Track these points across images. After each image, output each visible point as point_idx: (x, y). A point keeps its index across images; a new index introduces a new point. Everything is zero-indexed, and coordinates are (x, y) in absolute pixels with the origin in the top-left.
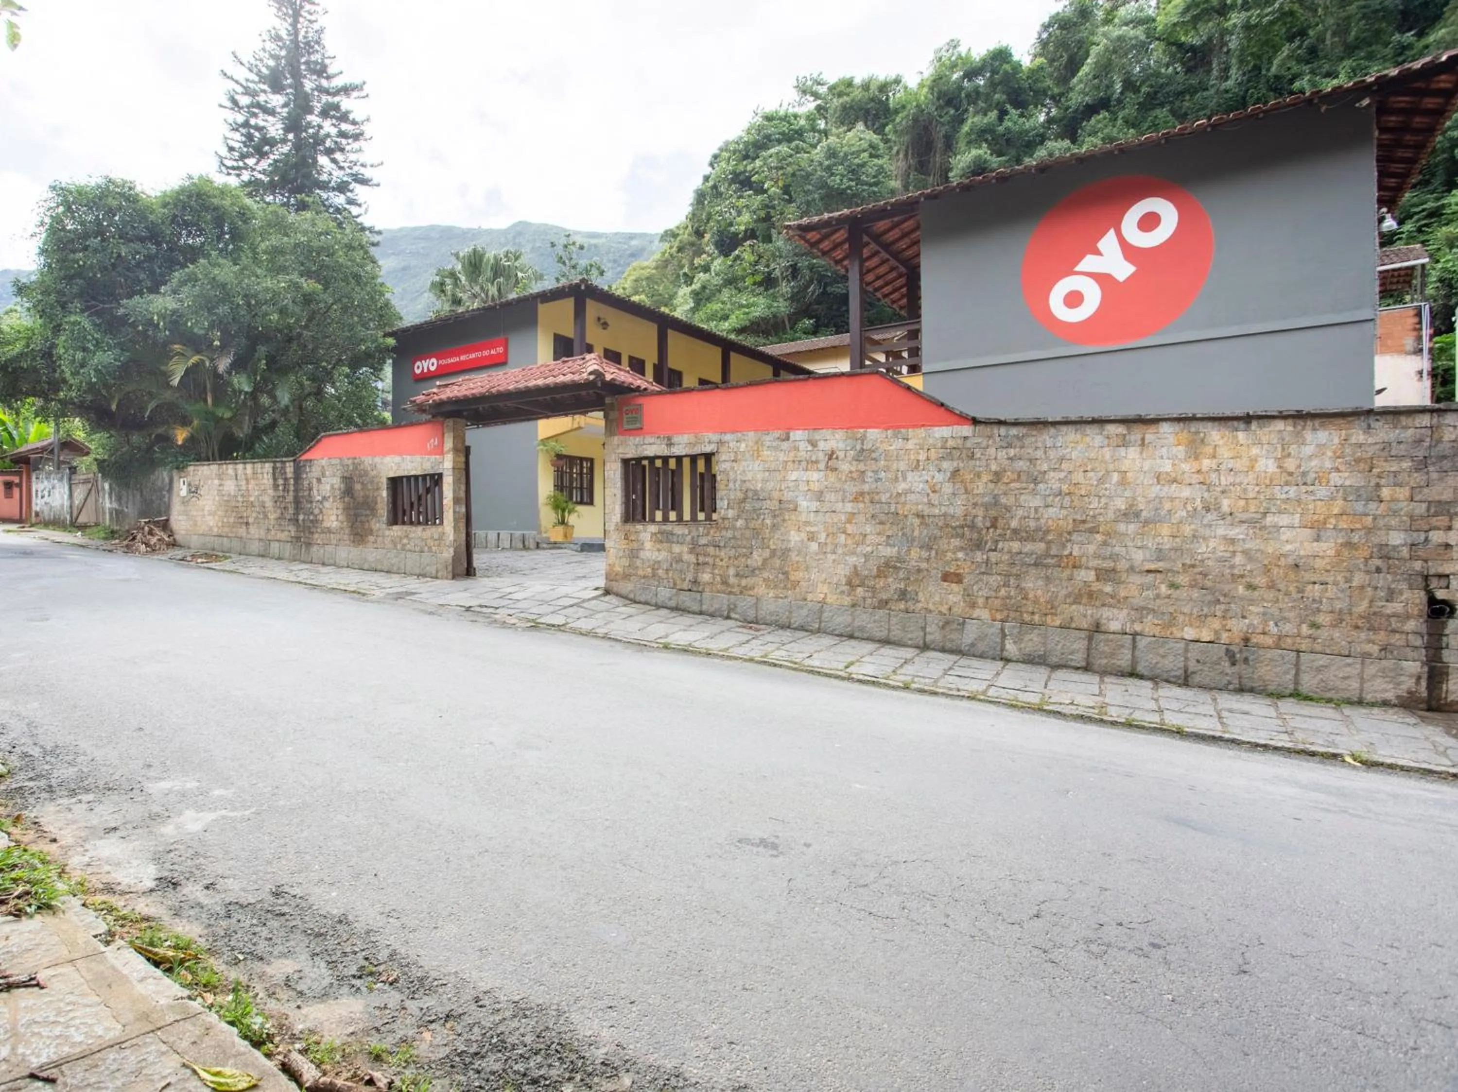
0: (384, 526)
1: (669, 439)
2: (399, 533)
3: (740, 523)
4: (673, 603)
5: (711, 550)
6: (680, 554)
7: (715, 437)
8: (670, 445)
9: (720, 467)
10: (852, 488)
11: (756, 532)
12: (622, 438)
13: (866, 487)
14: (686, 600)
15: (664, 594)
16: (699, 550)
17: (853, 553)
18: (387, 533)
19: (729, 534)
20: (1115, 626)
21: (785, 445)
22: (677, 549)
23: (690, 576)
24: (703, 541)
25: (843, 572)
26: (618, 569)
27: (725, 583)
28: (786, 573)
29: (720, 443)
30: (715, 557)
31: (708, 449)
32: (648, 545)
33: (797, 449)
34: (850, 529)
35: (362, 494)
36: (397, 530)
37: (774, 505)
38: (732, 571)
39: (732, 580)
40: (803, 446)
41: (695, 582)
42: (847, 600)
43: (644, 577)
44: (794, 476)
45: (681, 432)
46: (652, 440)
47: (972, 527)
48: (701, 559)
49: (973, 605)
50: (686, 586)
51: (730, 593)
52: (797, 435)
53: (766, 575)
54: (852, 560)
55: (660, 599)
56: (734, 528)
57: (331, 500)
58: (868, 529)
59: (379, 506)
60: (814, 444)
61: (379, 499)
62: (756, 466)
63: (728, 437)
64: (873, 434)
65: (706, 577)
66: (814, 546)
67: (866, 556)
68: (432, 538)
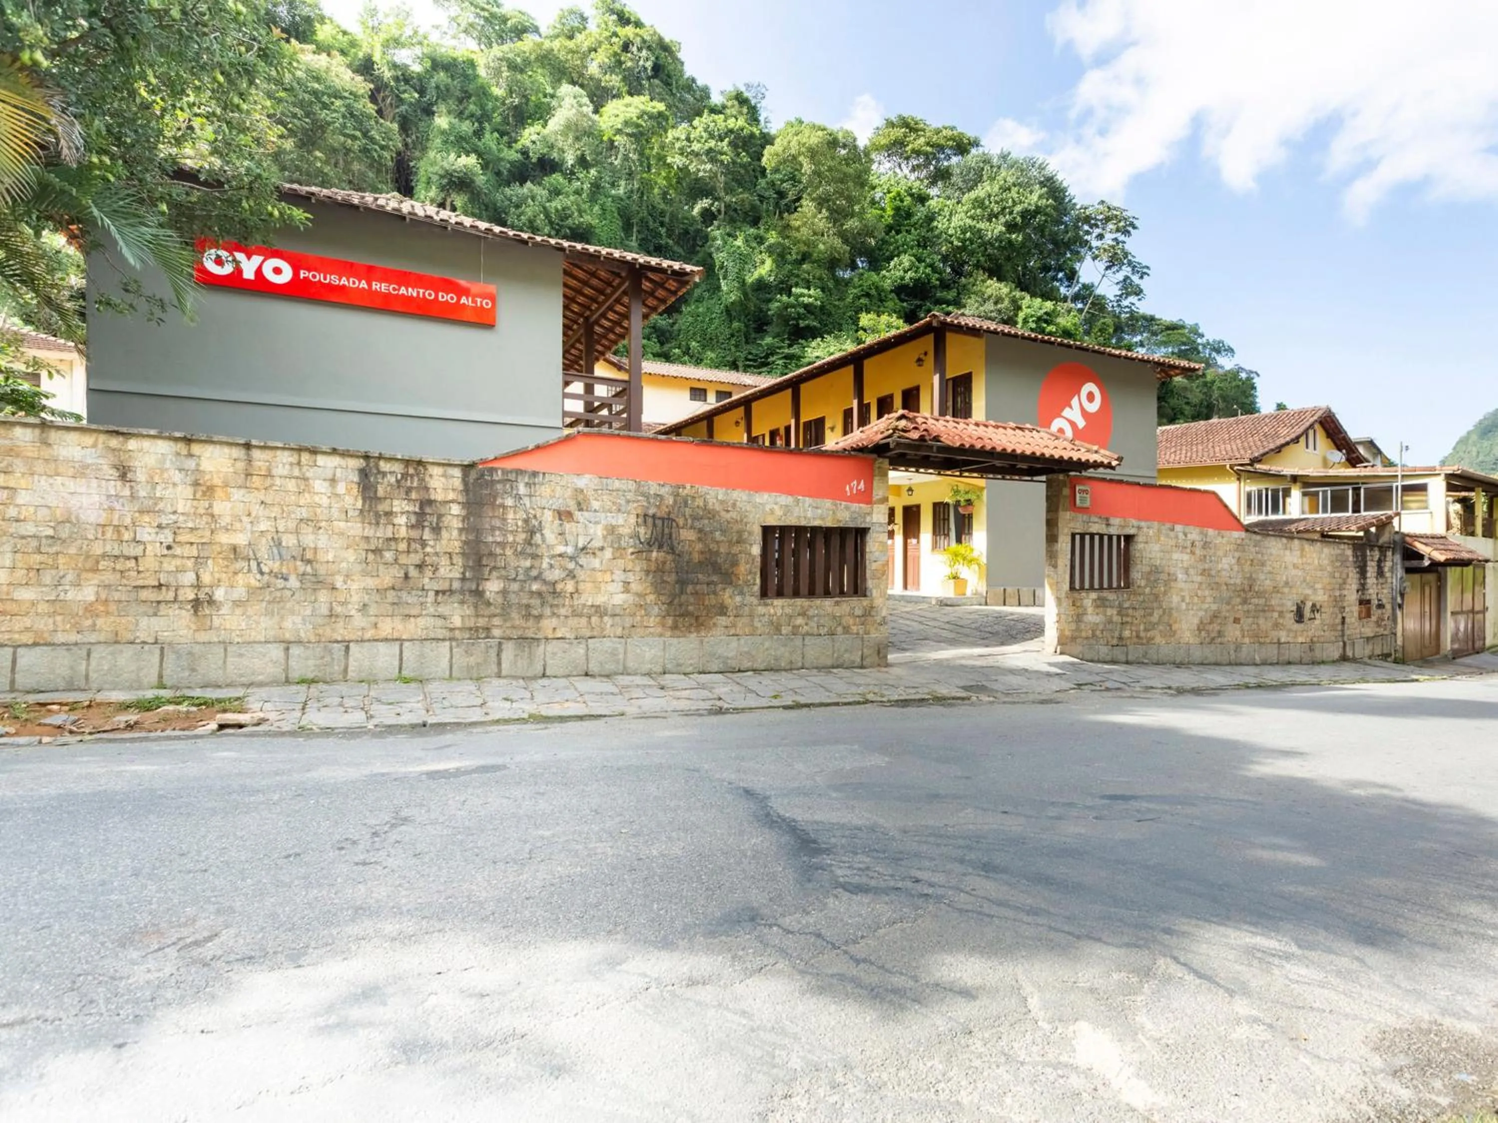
0: (755, 601)
1: (1107, 519)
2: (788, 610)
3: (1148, 590)
4: (1109, 658)
5: (1130, 611)
6: (1111, 616)
7: (1135, 523)
8: (1108, 525)
9: (1139, 546)
10: (1201, 566)
11: (1157, 597)
12: (1073, 514)
13: (1207, 566)
14: (1119, 654)
15: (1104, 651)
16: (1124, 612)
17: (1201, 609)
18: (761, 610)
19: (1141, 598)
20: (1283, 640)
21: (1172, 534)
22: (1109, 612)
23: (1117, 634)
24: (1126, 605)
25: (1196, 621)
26: (1067, 633)
27: (1138, 637)
28: (1170, 626)
29: (1139, 528)
30: (1133, 617)
31: (1132, 531)
32: (1090, 610)
33: (1177, 537)
34: (1200, 593)
35: (699, 546)
36: (779, 606)
37: (1164, 577)
38: (1142, 627)
39: (1142, 634)
40: (1181, 535)
41: (1120, 638)
42: (1198, 640)
43: (1087, 638)
44: (1175, 556)
45: (1116, 516)
46: (1096, 520)
47: (1244, 590)
48: (1125, 619)
49: (1243, 636)
50: (1115, 642)
51: (1142, 644)
52: (1179, 528)
53: (1161, 628)
54: (1201, 613)
55: (1102, 656)
56: (1144, 594)
57: (608, 554)
58: (1207, 593)
59: (742, 568)
60: (1186, 535)
61: (743, 558)
62: (1157, 547)
63: (1143, 524)
64: (1211, 532)
65: (1127, 633)
66: (1184, 606)
67: (1206, 611)
68: (851, 614)
